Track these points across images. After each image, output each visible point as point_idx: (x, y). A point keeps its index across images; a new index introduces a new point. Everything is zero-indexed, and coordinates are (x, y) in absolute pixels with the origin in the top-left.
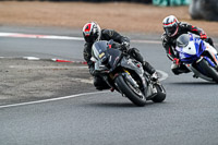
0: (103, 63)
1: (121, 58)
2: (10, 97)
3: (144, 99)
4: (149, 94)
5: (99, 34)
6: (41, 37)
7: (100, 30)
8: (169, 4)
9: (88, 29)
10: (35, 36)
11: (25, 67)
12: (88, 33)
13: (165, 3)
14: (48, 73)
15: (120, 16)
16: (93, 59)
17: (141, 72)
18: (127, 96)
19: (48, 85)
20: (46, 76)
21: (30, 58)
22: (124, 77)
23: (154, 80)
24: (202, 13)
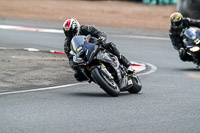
0: (80, 56)
1: (97, 52)
2: (11, 85)
3: (118, 90)
4: (124, 85)
5: (78, 29)
6: (40, 30)
7: (79, 26)
8: (158, 3)
9: (68, 24)
10: (34, 30)
11: (26, 58)
12: (68, 29)
13: (154, 2)
14: (47, 63)
15: (113, 12)
16: (71, 52)
17: (117, 65)
18: (102, 87)
19: (47, 75)
20: (45, 66)
21: (30, 49)
22: (99, 69)
23: (130, 72)
24: (189, 12)
